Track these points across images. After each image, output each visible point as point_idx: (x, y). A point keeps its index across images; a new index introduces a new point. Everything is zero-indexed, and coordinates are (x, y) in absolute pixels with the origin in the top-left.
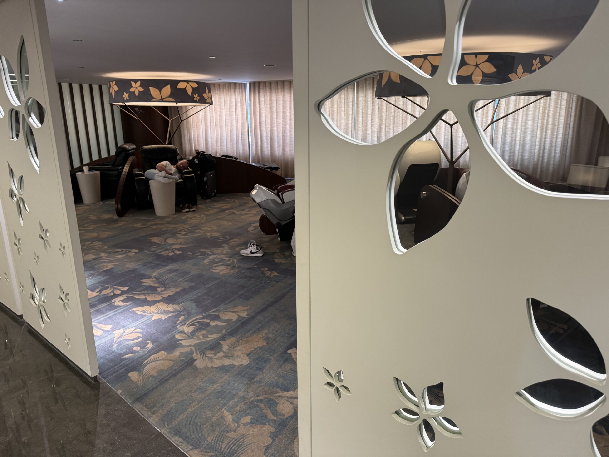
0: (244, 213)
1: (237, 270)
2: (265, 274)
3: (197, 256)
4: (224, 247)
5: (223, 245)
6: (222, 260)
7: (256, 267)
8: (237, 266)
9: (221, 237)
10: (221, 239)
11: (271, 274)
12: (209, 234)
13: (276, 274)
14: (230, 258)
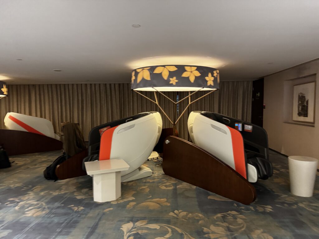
0: (36, 166)
1: (48, 211)
2: (74, 210)
3: (7, 204)
4: (29, 194)
5: (28, 192)
6: (31, 205)
7: (63, 206)
8: (46, 207)
9: (24, 187)
10: (24, 188)
11: (78, 209)
12: (12, 186)
13: (82, 208)
14: (38, 202)
